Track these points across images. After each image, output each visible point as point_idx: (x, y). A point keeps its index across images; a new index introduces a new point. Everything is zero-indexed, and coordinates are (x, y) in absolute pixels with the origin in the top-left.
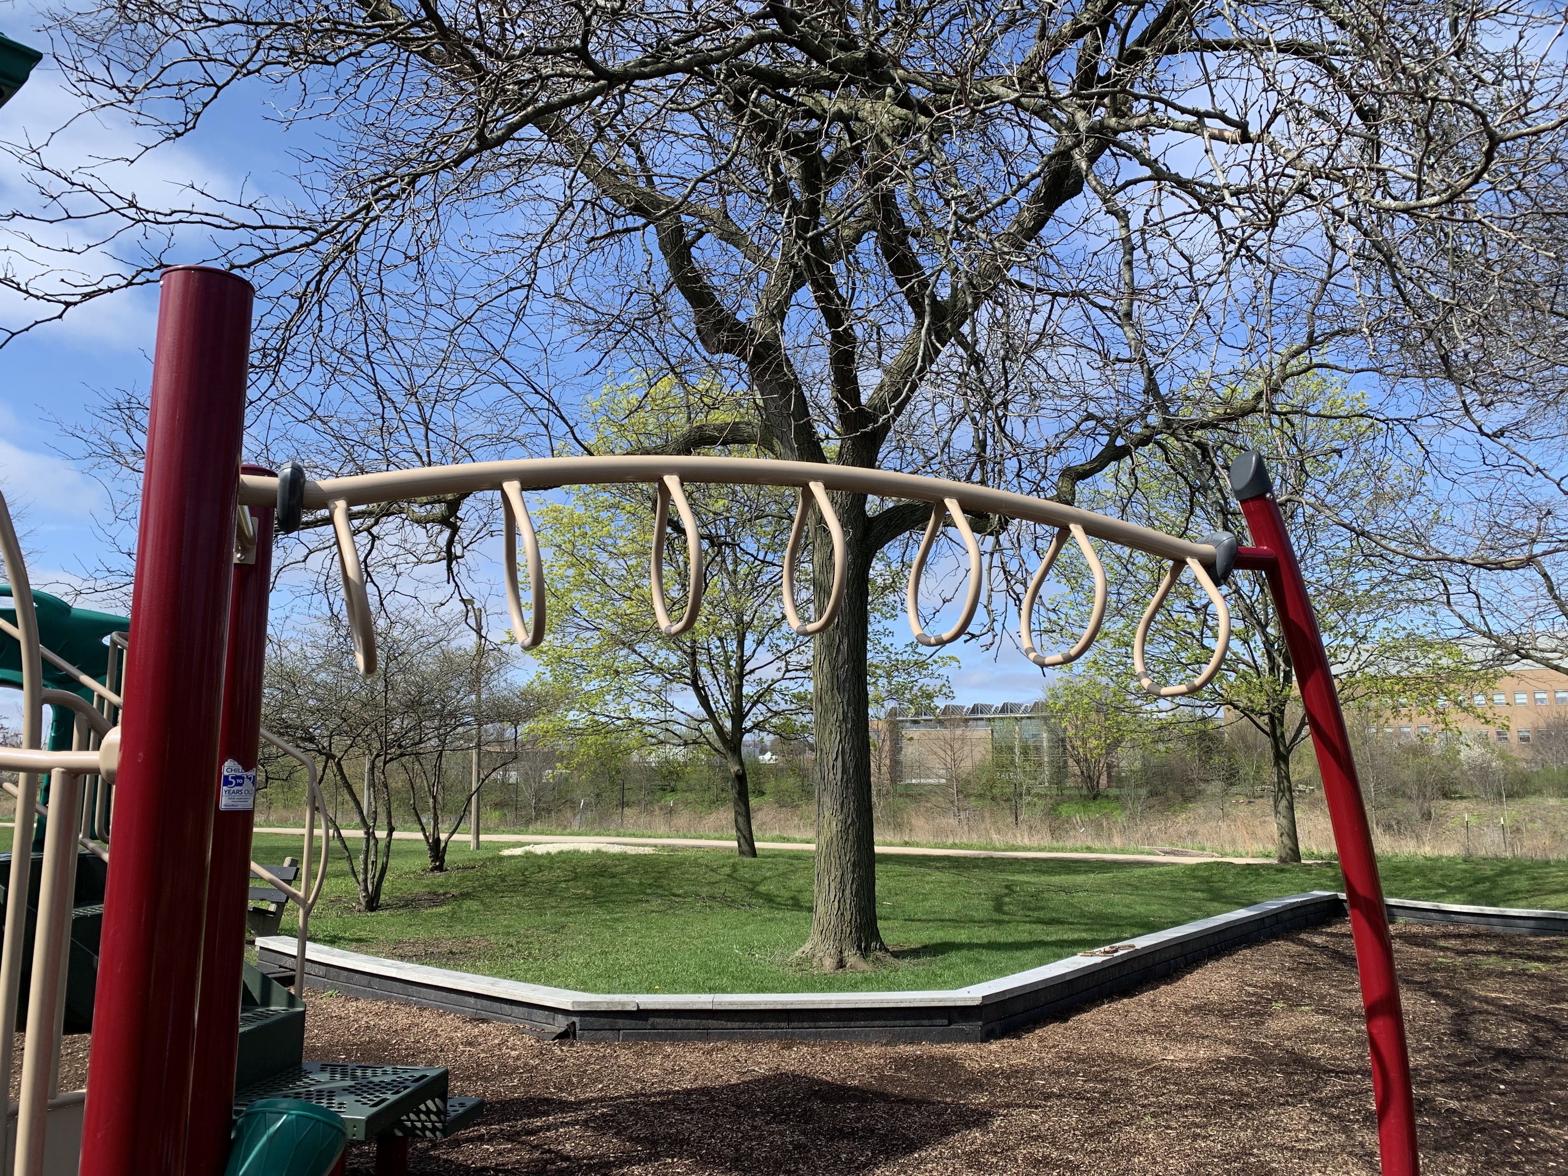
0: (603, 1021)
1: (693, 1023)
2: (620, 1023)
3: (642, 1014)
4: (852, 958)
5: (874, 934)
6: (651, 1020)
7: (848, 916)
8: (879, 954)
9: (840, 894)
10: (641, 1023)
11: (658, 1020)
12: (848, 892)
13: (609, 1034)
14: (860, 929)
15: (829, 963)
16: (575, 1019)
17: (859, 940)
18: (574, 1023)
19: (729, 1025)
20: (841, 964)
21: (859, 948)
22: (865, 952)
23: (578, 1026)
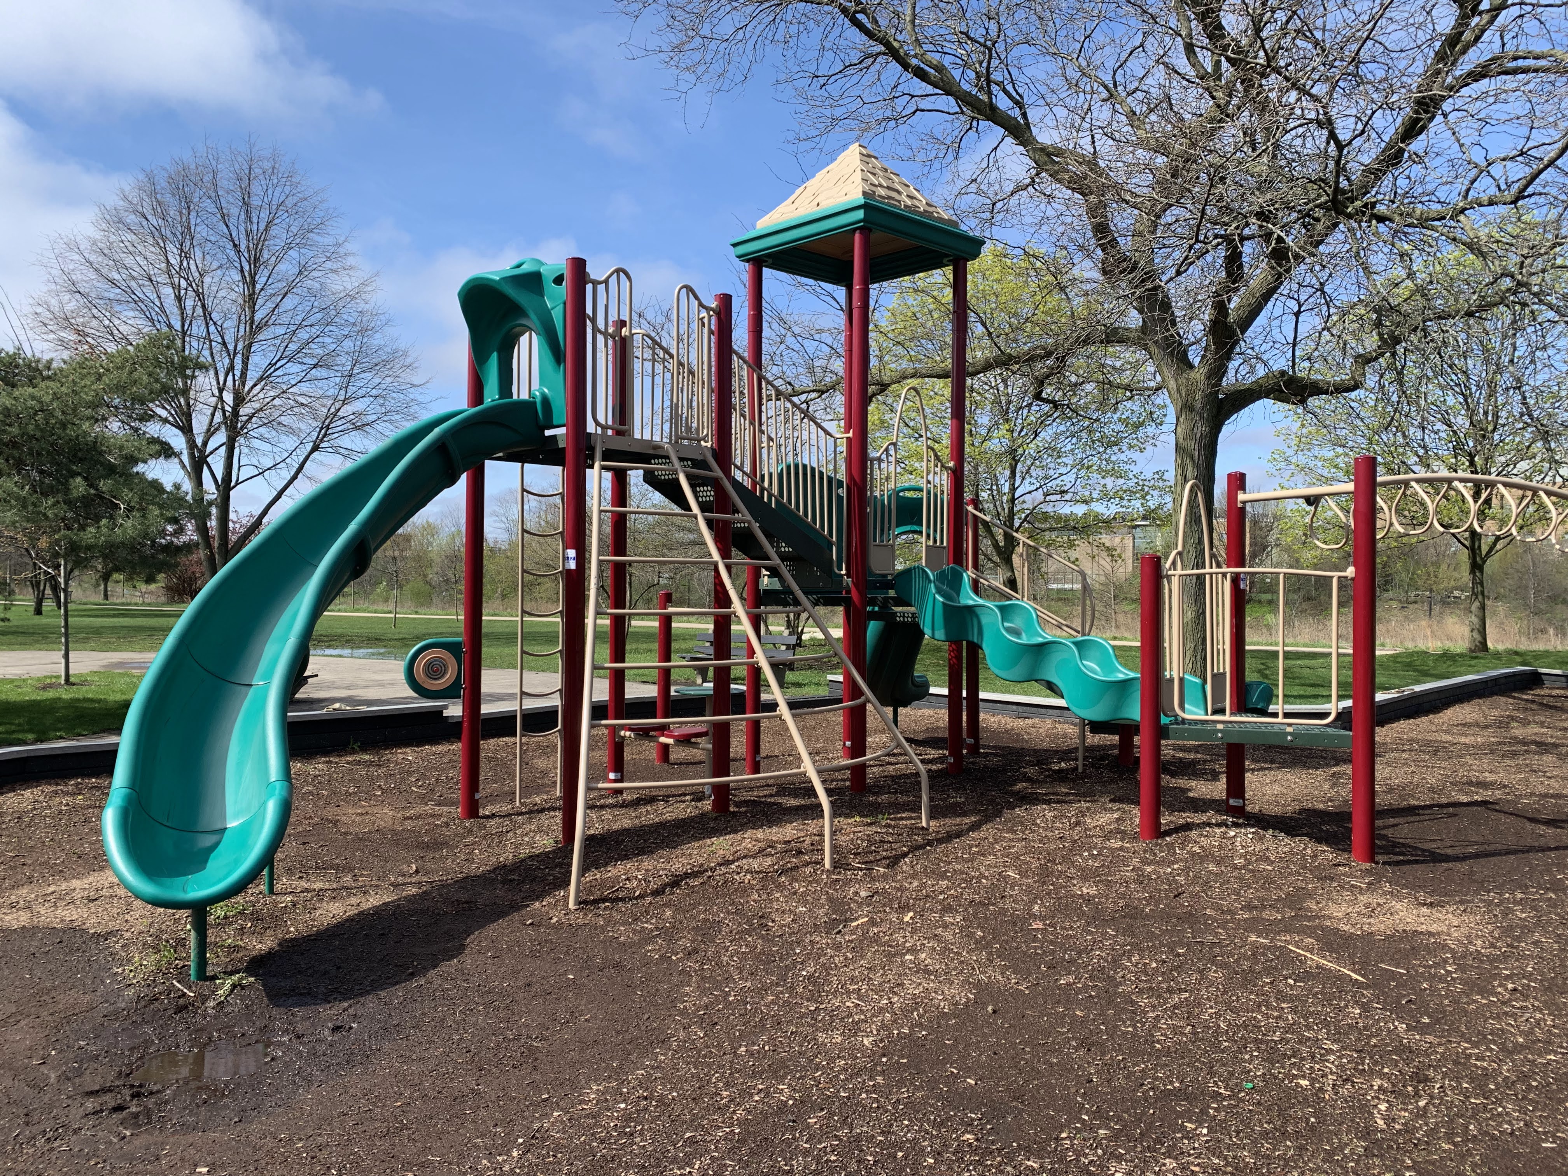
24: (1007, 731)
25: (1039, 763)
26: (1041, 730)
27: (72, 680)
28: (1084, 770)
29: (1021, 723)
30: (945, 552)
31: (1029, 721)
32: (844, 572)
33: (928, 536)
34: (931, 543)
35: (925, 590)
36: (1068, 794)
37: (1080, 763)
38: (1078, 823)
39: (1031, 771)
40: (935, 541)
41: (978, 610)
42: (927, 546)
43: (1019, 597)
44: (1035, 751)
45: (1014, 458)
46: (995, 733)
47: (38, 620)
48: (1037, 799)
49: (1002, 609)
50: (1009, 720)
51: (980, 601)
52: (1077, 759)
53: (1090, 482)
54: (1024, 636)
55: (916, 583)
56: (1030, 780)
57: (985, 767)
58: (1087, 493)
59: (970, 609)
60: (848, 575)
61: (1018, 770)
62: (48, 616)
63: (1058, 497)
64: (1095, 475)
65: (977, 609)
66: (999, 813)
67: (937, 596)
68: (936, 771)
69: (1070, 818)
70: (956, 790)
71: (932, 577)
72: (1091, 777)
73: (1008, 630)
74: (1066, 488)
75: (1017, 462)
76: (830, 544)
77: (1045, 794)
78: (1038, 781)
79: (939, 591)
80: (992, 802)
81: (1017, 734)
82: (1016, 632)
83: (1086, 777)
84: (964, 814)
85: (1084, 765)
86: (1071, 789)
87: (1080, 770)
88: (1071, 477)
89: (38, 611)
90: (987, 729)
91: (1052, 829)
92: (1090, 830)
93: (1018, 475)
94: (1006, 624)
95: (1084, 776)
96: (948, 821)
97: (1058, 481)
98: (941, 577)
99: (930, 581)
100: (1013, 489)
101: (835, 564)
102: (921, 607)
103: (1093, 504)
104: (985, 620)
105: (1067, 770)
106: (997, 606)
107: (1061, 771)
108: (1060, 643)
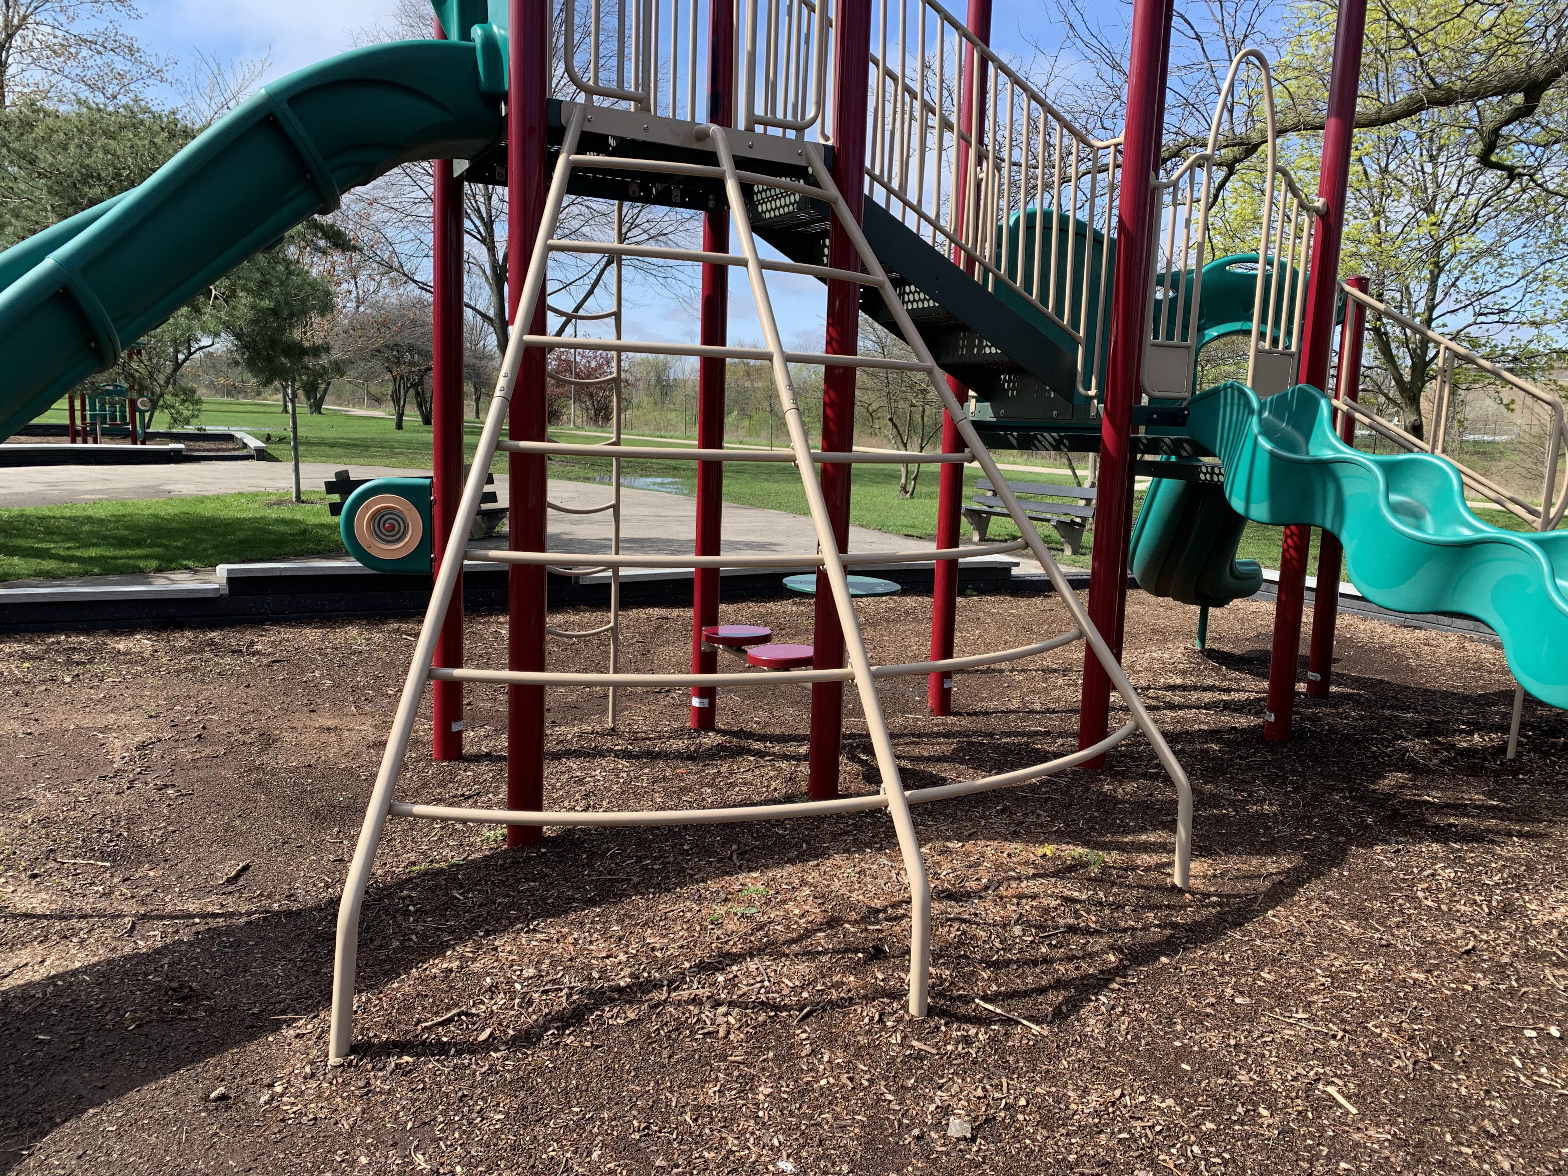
24: (1382, 649)
25: (1430, 730)
26: (1440, 651)
27: (303, 498)
28: (1519, 755)
29: (1407, 635)
30: (1292, 364)
31: (1421, 634)
32: (1093, 392)
33: (1262, 336)
34: (1267, 345)
35: (1240, 427)
36: (1484, 810)
37: (1512, 737)
38: (1507, 909)
39: (1415, 747)
40: (1275, 341)
41: (1339, 469)
42: (1258, 351)
43: (1428, 447)
44: (1428, 694)
45: (1436, 264)
46: (1364, 651)
47: (400, 435)
48: (1421, 823)
49: (1389, 469)
50: (1389, 629)
51: (1348, 452)
52: (1506, 729)
53: (1543, 298)
54: (1429, 520)
55: (1226, 415)
56: (1412, 767)
57: (1333, 729)
58: (1539, 312)
59: (1324, 467)
60: (1100, 397)
61: (1390, 744)
62: (407, 431)
63: (1496, 318)
64: (1554, 288)
65: (1337, 467)
66: (1337, 857)
67: (1262, 440)
68: (1243, 731)
69: (1489, 890)
70: (1270, 781)
71: (1255, 404)
72: (1530, 772)
73: (1395, 509)
74: (1507, 307)
75: (1441, 270)
76: (1075, 342)
77: (1439, 809)
78: (1427, 771)
79: (1268, 431)
80: (1330, 821)
81: (1398, 655)
82: (1413, 514)
83: (1520, 770)
84: (1269, 849)
85: (1519, 744)
86: (1491, 795)
87: (1511, 754)
88: (1516, 292)
89: (399, 426)
90: (1350, 643)
91: (1448, 919)
92: (1535, 933)
93: (1439, 290)
94: (1394, 497)
95: (1516, 768)
96: (1233, 863)
97: (1497, 298)
98: (1280, 407)
99: (1251, 412)
100: (1431, 308)
101: (1079, 378)
102: (1231, 457)
103: (1545, 329)
104: (1351, 488)
105: (1485, 749)
106: (1380, 464)
107: (1470, 752)
108: (1509, 543)
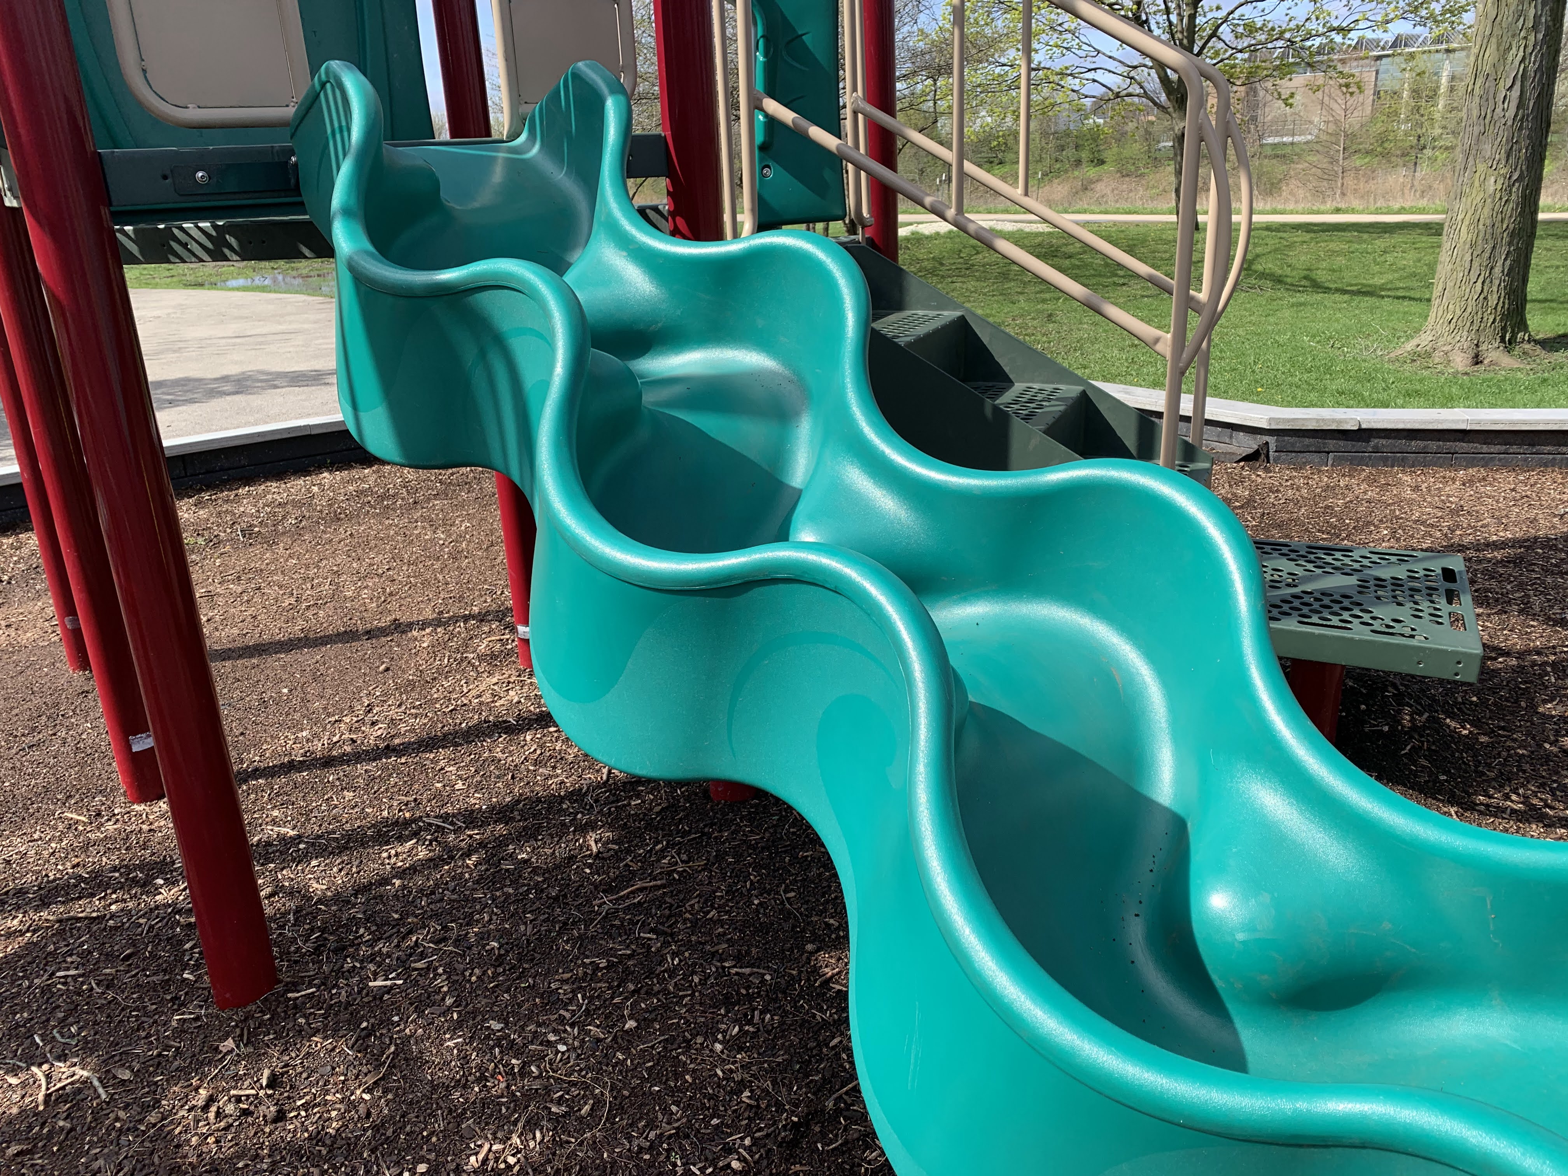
0: (1307, 441)
1: (1433, 445)
2: (1331, 444)
3: (1363, 434)
4: (1493, 353)
5: (1522, 325)
6: (1374, 442)
7: (1493, 300)
8: (1527, 346)
9: (1485, 273)
10: (1360, 445)
11: (1384, 441)
12: (1497, 270)
13: (1316, 457)
14: (1505, 317)
15: (1460, 361)
16: (1272, 440)
17: (1504, 329)
18: (1267, 443)
19: (1485, 449)
20: (1477, 360)
21: (1503, 340)
22: (1509, 345)
23: (1272, 447)
